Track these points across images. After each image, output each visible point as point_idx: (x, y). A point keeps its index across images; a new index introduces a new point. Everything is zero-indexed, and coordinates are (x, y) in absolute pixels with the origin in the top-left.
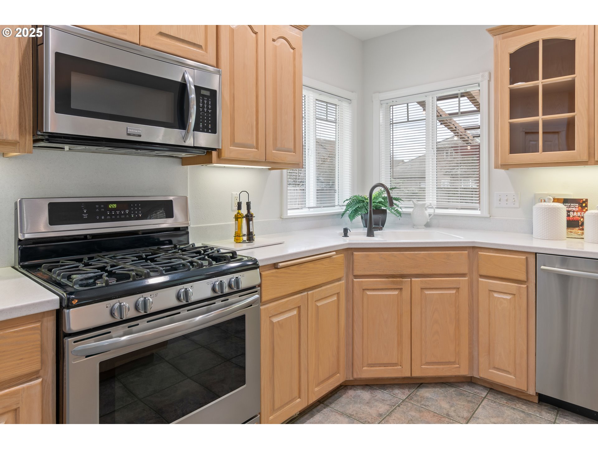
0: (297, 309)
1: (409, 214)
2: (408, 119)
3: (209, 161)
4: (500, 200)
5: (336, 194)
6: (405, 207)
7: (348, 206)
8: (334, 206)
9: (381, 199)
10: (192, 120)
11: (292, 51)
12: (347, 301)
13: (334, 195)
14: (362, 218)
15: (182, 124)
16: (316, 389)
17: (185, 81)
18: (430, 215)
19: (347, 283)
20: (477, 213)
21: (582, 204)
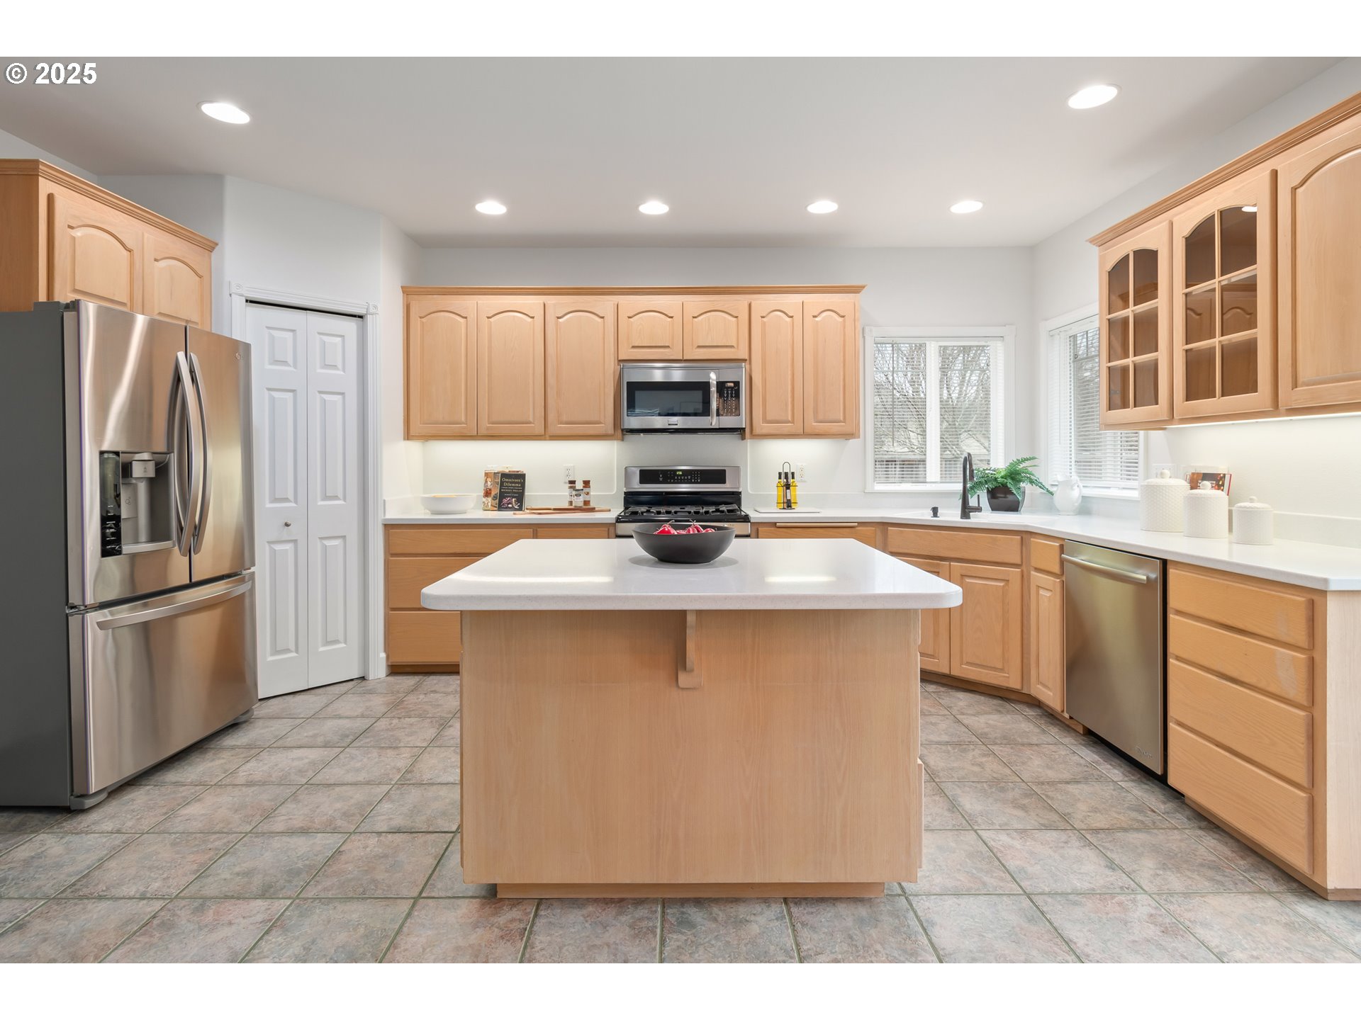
10: (714, 408)
11: (840, 319)
17: (706, 379)
21: (1219, 481)
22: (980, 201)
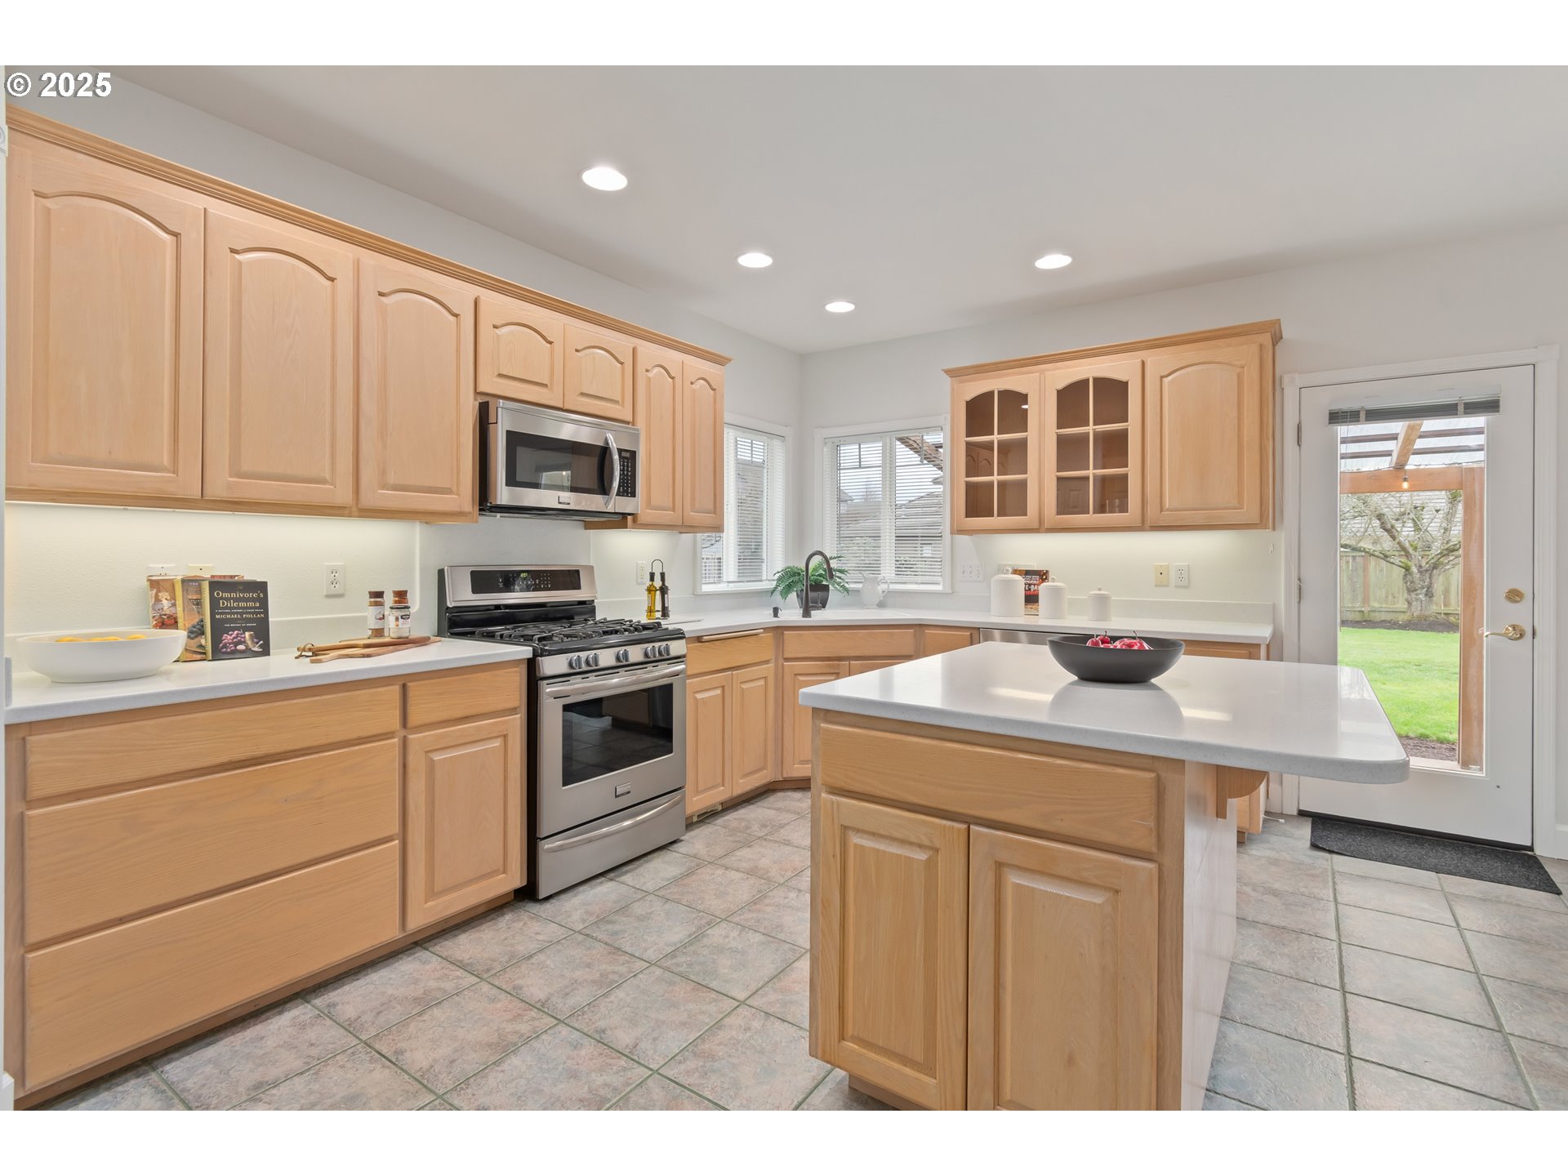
0: (721, 689)
1: (857, 591)
2: (860, 465)
3: (625, 526)
4: (964, 572)
5: (764, 565)
6: (855, 582)
7: (780, 580)
8: (761, 581)
9: (821, 572)
10: (616, 484)
11: (712, 392)
12: (776, 688)
13: (761, 566)
14: (798, 596)
15: (603, 489)
16: (741, 781)
17: (608, 444)
18: (883, 592)
19: (776, 666)
20: (939, 588)
21: (1043, 576)
22: (852, 303)
